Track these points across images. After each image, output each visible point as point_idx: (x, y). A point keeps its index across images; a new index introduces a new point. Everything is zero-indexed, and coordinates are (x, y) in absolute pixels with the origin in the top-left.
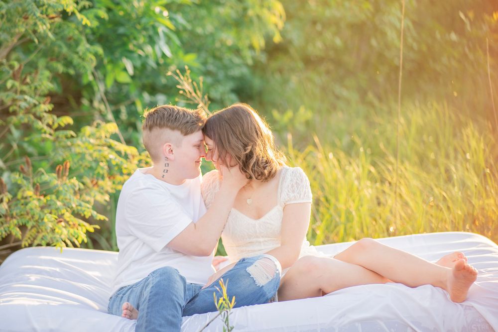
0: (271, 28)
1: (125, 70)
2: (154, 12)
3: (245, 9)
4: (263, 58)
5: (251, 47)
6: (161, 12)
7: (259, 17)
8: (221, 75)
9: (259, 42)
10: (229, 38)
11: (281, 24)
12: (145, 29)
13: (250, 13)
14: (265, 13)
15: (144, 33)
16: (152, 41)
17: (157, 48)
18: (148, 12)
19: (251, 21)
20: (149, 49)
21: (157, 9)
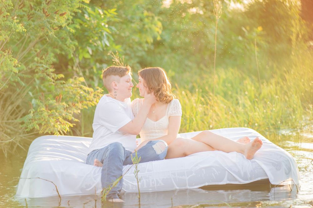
0: (156, 33)
1: (88, 52)
2: (101, 25)
3: (144, 25)
4: (152, 47)
5: (147, 42)
6: (105, 25)
7: (150, 29)
8: (133, 55)
9: (150, 40)
10: (136, 38)
11: (160, 32)
12: (97, 33)
13: (146, 26)
14: (153, 27)
15: (97, 35)
16: (100, 39)
17: (103, 42)
18: (98, 25)
19: (147, 30)
20: (99, 42)
21: (103, 24)
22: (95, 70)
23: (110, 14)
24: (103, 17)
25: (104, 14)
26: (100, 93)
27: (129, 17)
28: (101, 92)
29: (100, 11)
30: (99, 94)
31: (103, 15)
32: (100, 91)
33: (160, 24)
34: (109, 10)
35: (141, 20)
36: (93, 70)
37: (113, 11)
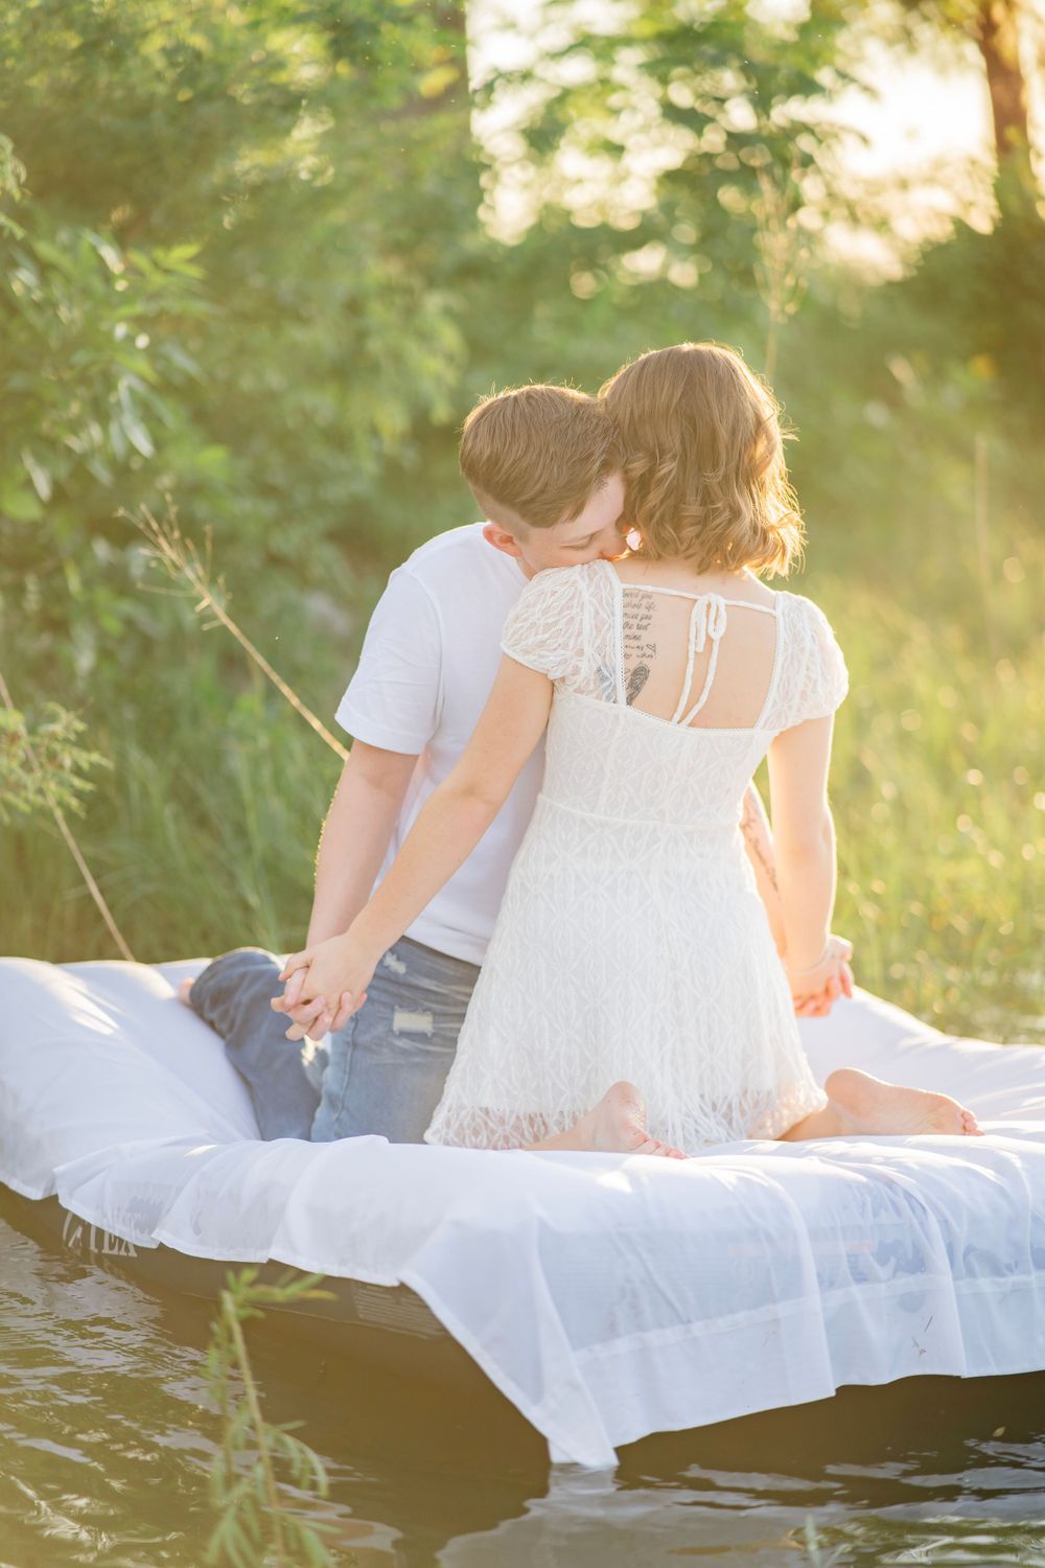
0: (427, 386)
1: (29, 484)
2: (109, 335)
3: (361, 336)
4: (410, 457)
5: (374, 431)
6: (130, 339)
7: (397, 358)
8: (302, 496)
9: (392, 419)
10: (322, 403)
11: (451, 376)
12: (83, 379)
13: (374, 346)
14: (413, 350)
15: (81, 391)
16: (101, 412)
17: (114, 428)
18: (91, 336)
19: (374, 368)
20: (95, 432)
21: (121, 330)
22: (74, 583)
23: (167, 271)
24: (121, 286)
25: (132, 270)
26: (66, 741)
27: (287, 285)
28: (73, 737)
29: (110, 254)
30: (57, 746)
31: (123, 276)
32: (67, 728)
33: (450, 337)
34: (159, 254)
35: (354, 307)
36: (65, 580)
37: (181, 255)
